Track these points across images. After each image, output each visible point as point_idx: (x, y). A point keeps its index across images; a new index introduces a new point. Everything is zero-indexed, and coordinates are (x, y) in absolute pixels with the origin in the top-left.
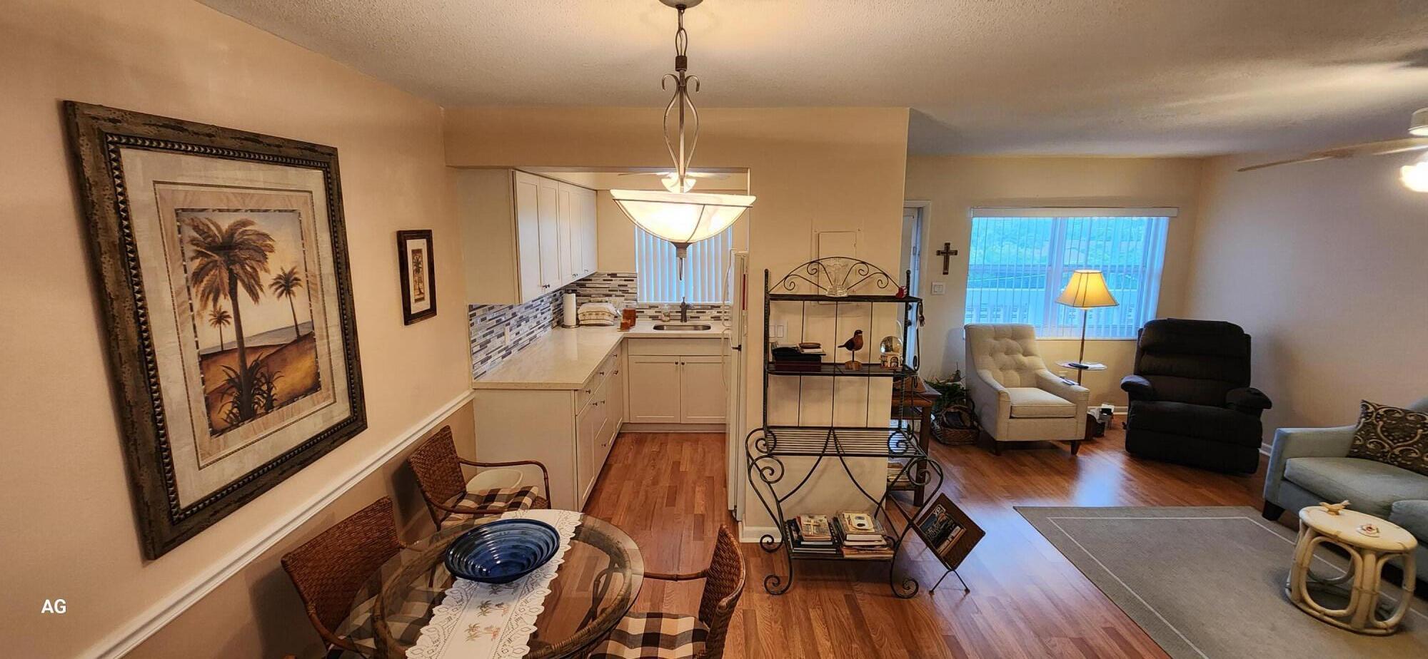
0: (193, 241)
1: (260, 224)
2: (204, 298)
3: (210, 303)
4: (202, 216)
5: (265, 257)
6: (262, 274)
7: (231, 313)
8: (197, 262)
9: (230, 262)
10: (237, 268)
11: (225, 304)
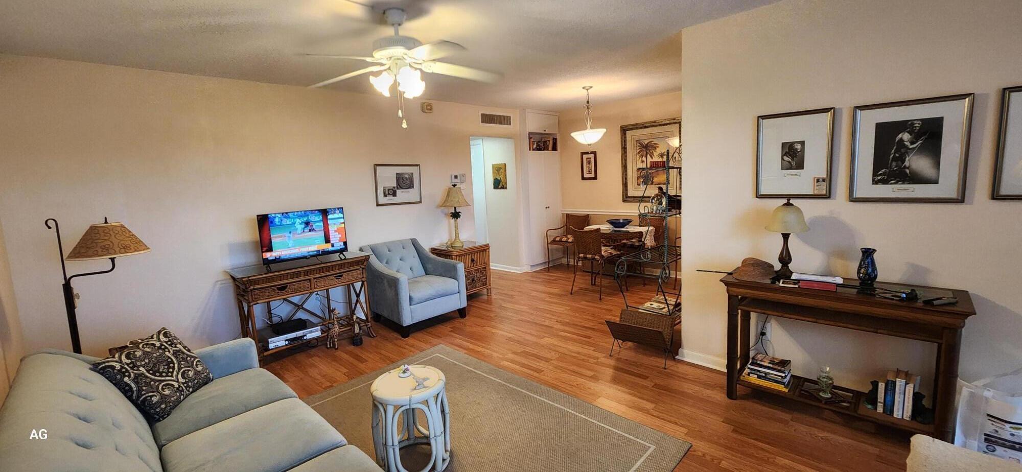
0: (639, 146)
1: (655, 141)
2: (639, 157)
3: (641, 159)
4: (641, 141)
5: (656, 148)
6: (654, 152)
7: (645, 161)
8: (639, 150)
9: (646, 150)
10: (648, 151)
11: (644, 159)
